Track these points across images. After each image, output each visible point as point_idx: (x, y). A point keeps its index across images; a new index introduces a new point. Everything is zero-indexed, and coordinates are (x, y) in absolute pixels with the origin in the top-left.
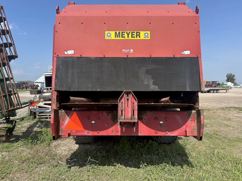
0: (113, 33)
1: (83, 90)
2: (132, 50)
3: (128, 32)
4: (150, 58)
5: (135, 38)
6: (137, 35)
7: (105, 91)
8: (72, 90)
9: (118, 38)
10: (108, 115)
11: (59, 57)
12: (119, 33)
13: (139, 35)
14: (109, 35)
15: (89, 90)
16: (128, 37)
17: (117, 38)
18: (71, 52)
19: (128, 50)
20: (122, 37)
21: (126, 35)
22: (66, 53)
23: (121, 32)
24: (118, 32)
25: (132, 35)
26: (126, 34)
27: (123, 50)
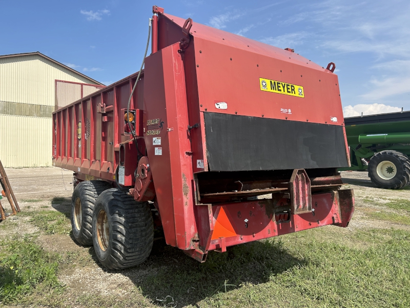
0: (268, 82)
1: (243, 170)
2: (290, 111)
3: (283, 84)
4: (307, 124)
5: (291, 94)
6: (292, 90)
7: (267, 171)
8: (229, 170)
9: (274, 91)
10: (261, 206)
11: (207, 113)
12: (275, 83)
13: (294, 90)
14: (264, 84)
15: (251, 170)
16: (284, 91)
17: (272, 91)
18: (223, 106)
19: (286, 110)
20: (279, 90)
21: (281, 88)
22: (217, 107)
23: (276, 82)
24: (273, 82)
25: (288, 89)
26: (281, 85)
27: (282, 110)
